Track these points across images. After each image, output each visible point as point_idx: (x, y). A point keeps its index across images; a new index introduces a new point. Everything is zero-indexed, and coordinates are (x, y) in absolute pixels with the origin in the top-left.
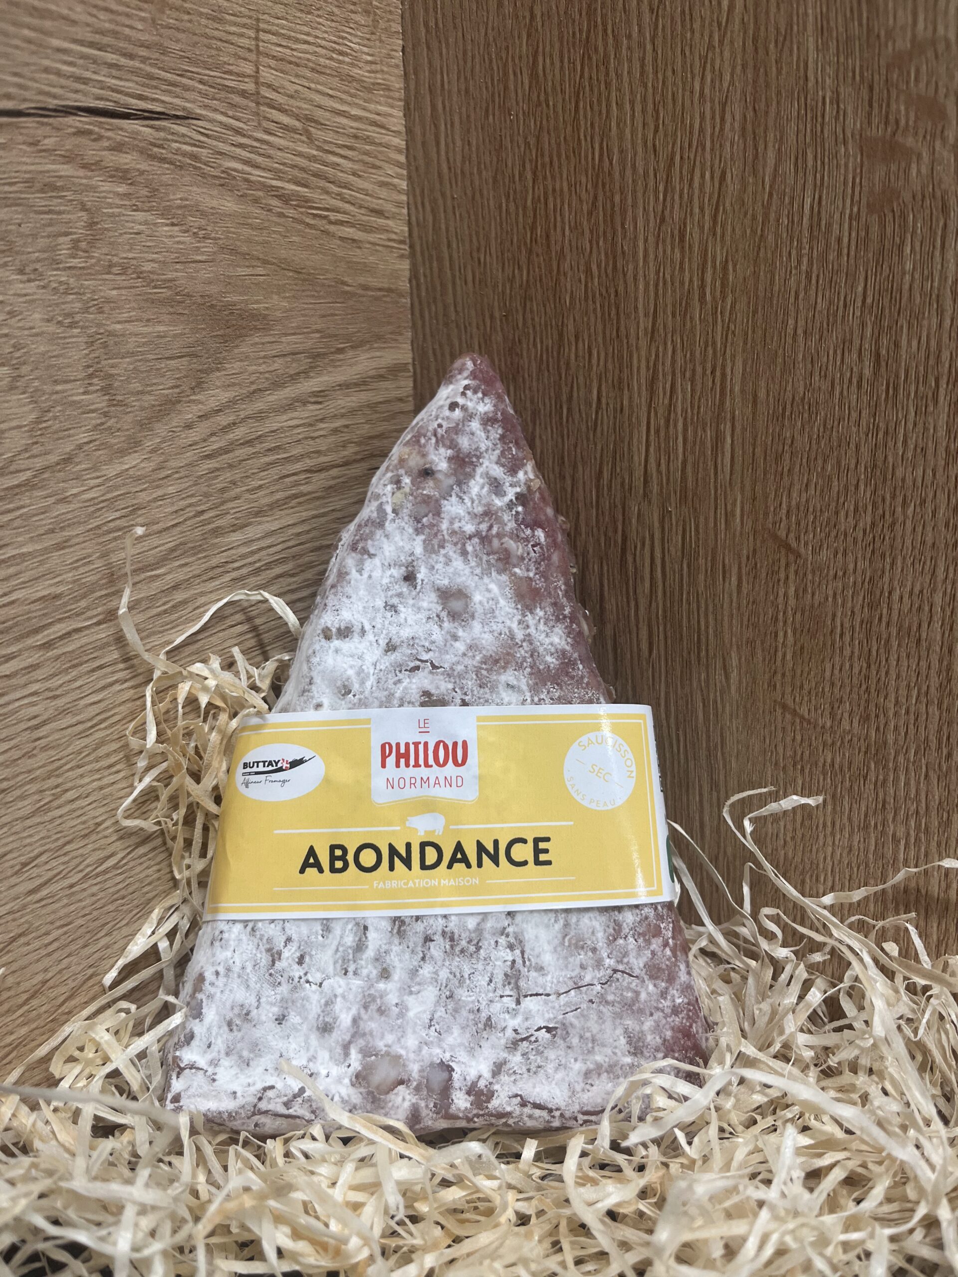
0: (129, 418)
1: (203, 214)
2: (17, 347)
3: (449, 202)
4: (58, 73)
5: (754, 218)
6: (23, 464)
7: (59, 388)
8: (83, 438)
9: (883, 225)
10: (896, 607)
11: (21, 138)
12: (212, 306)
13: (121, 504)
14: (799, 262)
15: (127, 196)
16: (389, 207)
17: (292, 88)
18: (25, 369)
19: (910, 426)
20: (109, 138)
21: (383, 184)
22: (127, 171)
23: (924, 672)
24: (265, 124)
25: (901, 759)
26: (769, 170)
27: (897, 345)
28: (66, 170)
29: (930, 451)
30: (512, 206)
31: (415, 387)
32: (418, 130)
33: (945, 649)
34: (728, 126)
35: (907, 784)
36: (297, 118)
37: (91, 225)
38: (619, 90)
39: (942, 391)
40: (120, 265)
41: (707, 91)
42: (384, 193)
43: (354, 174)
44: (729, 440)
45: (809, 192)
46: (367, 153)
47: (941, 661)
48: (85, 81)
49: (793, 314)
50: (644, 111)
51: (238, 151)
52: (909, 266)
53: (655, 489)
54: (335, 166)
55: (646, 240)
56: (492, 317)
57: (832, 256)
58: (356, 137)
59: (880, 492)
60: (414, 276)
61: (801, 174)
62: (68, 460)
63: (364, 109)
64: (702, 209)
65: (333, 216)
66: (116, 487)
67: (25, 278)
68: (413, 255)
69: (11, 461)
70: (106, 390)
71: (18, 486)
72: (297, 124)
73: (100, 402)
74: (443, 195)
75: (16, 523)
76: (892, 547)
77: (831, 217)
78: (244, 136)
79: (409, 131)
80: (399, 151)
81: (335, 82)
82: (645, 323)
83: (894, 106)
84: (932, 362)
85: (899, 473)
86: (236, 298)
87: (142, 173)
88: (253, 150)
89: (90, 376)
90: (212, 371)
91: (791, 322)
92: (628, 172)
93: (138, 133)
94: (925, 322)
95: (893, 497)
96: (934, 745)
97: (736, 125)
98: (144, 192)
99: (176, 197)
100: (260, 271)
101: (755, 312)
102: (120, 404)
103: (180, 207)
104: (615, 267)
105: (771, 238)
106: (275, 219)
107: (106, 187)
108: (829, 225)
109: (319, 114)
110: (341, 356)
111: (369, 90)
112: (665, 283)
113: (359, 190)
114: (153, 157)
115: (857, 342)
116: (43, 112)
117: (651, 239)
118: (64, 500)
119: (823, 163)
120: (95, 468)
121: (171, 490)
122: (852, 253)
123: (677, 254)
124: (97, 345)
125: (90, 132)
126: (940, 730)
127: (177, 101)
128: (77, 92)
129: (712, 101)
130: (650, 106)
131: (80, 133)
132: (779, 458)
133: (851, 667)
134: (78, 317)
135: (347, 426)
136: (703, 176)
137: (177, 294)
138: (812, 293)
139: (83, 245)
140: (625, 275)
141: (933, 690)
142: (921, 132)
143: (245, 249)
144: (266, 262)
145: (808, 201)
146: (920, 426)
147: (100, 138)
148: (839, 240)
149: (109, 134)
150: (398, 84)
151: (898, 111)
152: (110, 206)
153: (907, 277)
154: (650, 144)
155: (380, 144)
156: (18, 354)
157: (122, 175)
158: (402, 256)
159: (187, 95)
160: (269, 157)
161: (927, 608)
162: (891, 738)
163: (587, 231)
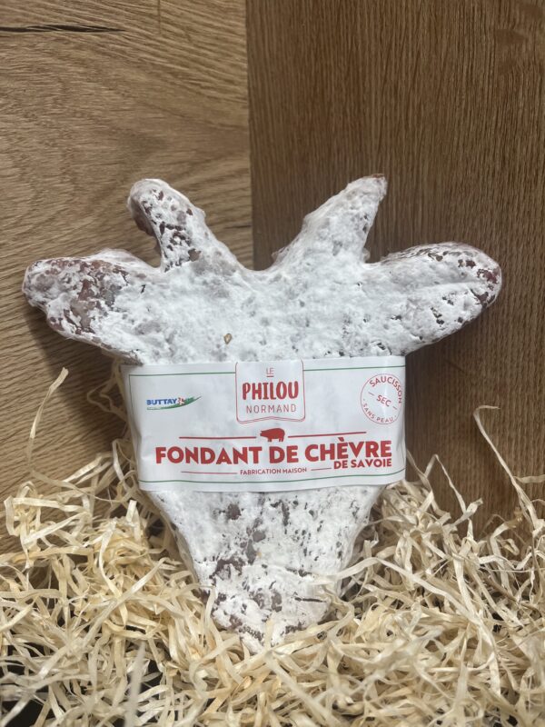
0: (86, 197)
1: (128, 84)
2: (24, 157)
3: (270, 75)
4: (46, 7)
5: (435, 78)
6: (27, 221)
7: (47, 180)
8: (61, 207)
9: (507, 81)
10: (512, 305)
11: (25, 43)
12: (133, 135)
13: (81, 244)
14: (461, 104)
15: (84, 74)
16: (237, 79)
17: (179, 12)
18: (28, 169)
19: (522, 198)
20: (74, 43)
21: (233, 66)
22: (84, 60)
23: (527, 343)
24: (164, 33)
25: (514, 393)
26: (444, 50)
27: (515, 151)
28: (50, 60)
29: (532, 214)
30: (304, 77)
31: (252, 182)
32: (253, 34)
33: (539, 330)
34: (421, 26)
35: (517, 408)
36: (183, 29)
37: (64, 90)
38: (361, 7)
39: (539, 177)
40: (81, 112)
41: (409, 6)
42: (233, 70)
43: (216, 60)
44: (420, 210)
45: (466, 63)
46: (223, 48)
47: (537, 337)
48: (61, 11)
49: (457, 133)
50: (375, 18)
51: (148, 47)
52: (521, 105)
53: (381, 238)
54: (205, 55)
55: (376, 93)
56: (293, 141)
57: (479, 99)
58: (217, 39)
59: (504, 238)
60: (251, 119)
61: (461, 52)
62: (52, 219)
63: (222, 23)
64: (407, 74)
65: (203, 84)
66: (79, 235)
67: (27, 119)
68: (250, 106)
69: (21, 219)
70: (73, 181)
71: (25, 233)
72: (182, 32)
73: (70, 188)
74: (267, 71)
75: (24, 253)
76: (510, 270)
77: (478, 76)
78: (151, 39)
79: (249, 34)
80: (243, 46)
81: (205, 8)
82: (375, 142)
83: (513, 11)
84: (534, 161)
85: (515, 225)
86: (146, 131)
87: (93, 61)
88: (156, 47)
89: (64, 173)
90: (133, 171)
91: (456, 139)
92: (367, 54)
93: (91, 39)
94: (530, 137)
95: (512, 240)
96: (532, 385)
97: (426, 25)
98: (94, 72)
99: (112, 74)
100: (160, 115)
101: (436, 133)
102: (82, 189)
103: (114, 80)
104: (359, 110)
105: (445, 90)
106: (169, 86)
107: (73, 69)
108: (477, 81)
109: (195, 26)
110: (208, 164)
111: (225, 12)
112: (386, 118)
113: (219, 69)
114: (99, 52)
115: (492, 150)
116: (38, 29)
117: (379, 93)
118: (51, 241)
119: (473, 46)
120: (67, 224)
121: (110, 237)
122: (490, 97)
123: (393, 101)
124: (68, 156)
125: (63, 39)
126: (535, 377)
127: (112, 21)
128: (56, 17)
129: (412, 12)
130: (378, 15)
131: (58, 40)
132: (448, 218)
133: (487, 340)
134: (57, 141)
135: (212, 204)
136: (407, 55)
137: (113, 128)
138: (468, 121)
139: (60, 101)
140: (364, 114)
141: (532, 353)
142: (528, 26)
143: (151, 103)
144: (164, 110)
145: (465, 67)
146: (527, 198)
147: (69, 42)
148: (483, 90)
149: (75, 40)
150: (242, 8)
151: (515, 13)
152: (75, 79)
153: (521, 111)
154: (378, 37)
155: (232, 43)
156: (24, 161)
157: (82, 63)
158: (244, 107)
159: (118, 17)
160: (166, 51)
161: (529, 306)
162: (508, 380)
163: (344, 90)
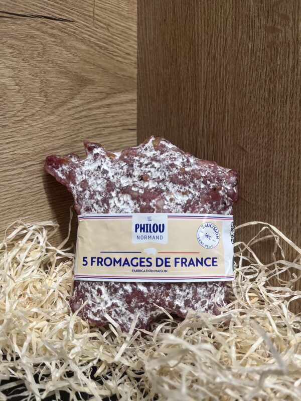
0: (52, 105)
1: (76, 49)
2: (20, 81)
3: (149, 51)
4: (37, 6)
5: (235, 51)
6: (20, 114)
7: (32, 94)
8: (38, 109)
9: (271, 52)
10: (274, 166)
11: (25, 23)
12: (78, 76)
13: (48, 130)
14: (248, 64)
15: (54, 42)
16: (132, 53)
17: (104, 16)
18: (23, 87)
19: (279, 111)
20: (50, 25)
21: (130, 46)
22: (54, 35)
23: (282, 186)
24: (95, 25)
25: (275, 213)
26: (239, 37)
27: (275, 87)
28: (37, 33)
29: (285, 118)
30: (167, 52)
31: (138, 106)
32: (141, 31)
33: (289, 178)
34: (228, 25)
35: (277, 221)
36: (105, 24)
37: (44, 49)
38: (197, 16)
39: (288, 100)
40: (51, 61)
41: (222, 15)
42: (130, 48)
43: (121, 42)
44: (227, 118)
45: (250, 43)
46: (125, 37)
47: (287, 182)
48: (44, 9)
49: (245, 79)
50: (204, 22)
51: (87, 32)
52: (279, 63)
53: (205, 133)
54: (116, 39)
55: (204, 60)
56: (160, 85)
57: (257, 61)
58: (122, 32)
59: (270, 131)
60: (138, 74)
61: (248, 38)
62: (33, 115)
63: (126, 24)
64: (220, 50)
65: (115, 54)
66: (47, 125)
67: (24, 61)
68: (138, 68)
69: (17, 113)
70: (45, 96)
71: (18, 120)
72: (105, 26)
73: (44, 99)
74: (147, 49)
75: (18, 131)
76: (273, 148)
77: (257, 50)
78: (89, 28)
79: (138, 30)
80: (135, 37)
81: (117, 15)
82: (203, 84)
83: (274, 17)
84: (285, 91)
85: (276, 125)
86: (84, 74)
87: (59, 35)
88: (92, 32)
89: (41, 92)
90: (76, 94)
91: (245, 81)
92: (200, 40)
93: (58, 24)
94: (283, 80)
95: (274, 132)
96: (285, 208)
97: (230, 25)
98: (59, 41)
99: (68, 43)
100: (92, 67)
101: (235, 79)
102: (49, 101)
103: (69, 46)
104: (195, 68)
105: (240, 57)
106: (97, 53)
107: (48, 38)
108: (256, 52)
109: (111, 24)
110: (115, 95)
111: (127, 19)
112: (209, 72)
113: (123, 47)
114: (62, 31)
115: (264, 86)
116: (32, 16)
117: (206, 59)
118: (32, 126)
119: (255, 34)
120: (41, 118)
121: (63, 127)
122: (263, 60)
123: (213, 63)
124: (43, 83)
125: (45, 23)
126: (287, 204)
127: (70, 17)
128: (41, 11)
129: (224, 18)
130: (206, 21)
131: (42, 23)
132: (241, 122)
133: (261, 185)
134: (38, 74)
135: (116, 116)
136: (221, 40)
137: (68, 71)
138: (251, 73)
139: (41, 54)
140: (198, 70)
141: (285, 191)
142: (282, 24)
143: (88, 60)
144: (94, 65)
145: (250, 46)
146: (282, 111)
147: (47, 25)
148: (259, 56)
149: (50, 24)
150: (136, 18)
151: (276, 18)
152: (50, 44)
153: (278, 67)
154: (206, 32)
155: (129, 34)
156: (20, 83)
157: (53, 36)
158: (135, 68)
159: (73, 15)
160: (96, 35)
161: (283, 166)
162: (273, 207)
163: (188, 59)
